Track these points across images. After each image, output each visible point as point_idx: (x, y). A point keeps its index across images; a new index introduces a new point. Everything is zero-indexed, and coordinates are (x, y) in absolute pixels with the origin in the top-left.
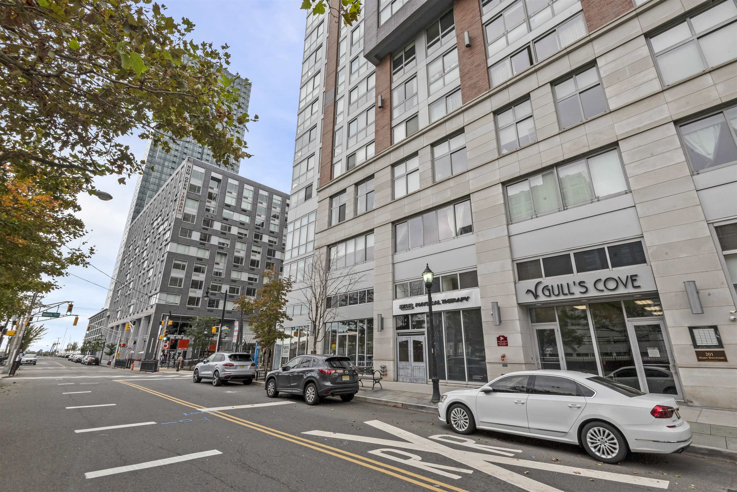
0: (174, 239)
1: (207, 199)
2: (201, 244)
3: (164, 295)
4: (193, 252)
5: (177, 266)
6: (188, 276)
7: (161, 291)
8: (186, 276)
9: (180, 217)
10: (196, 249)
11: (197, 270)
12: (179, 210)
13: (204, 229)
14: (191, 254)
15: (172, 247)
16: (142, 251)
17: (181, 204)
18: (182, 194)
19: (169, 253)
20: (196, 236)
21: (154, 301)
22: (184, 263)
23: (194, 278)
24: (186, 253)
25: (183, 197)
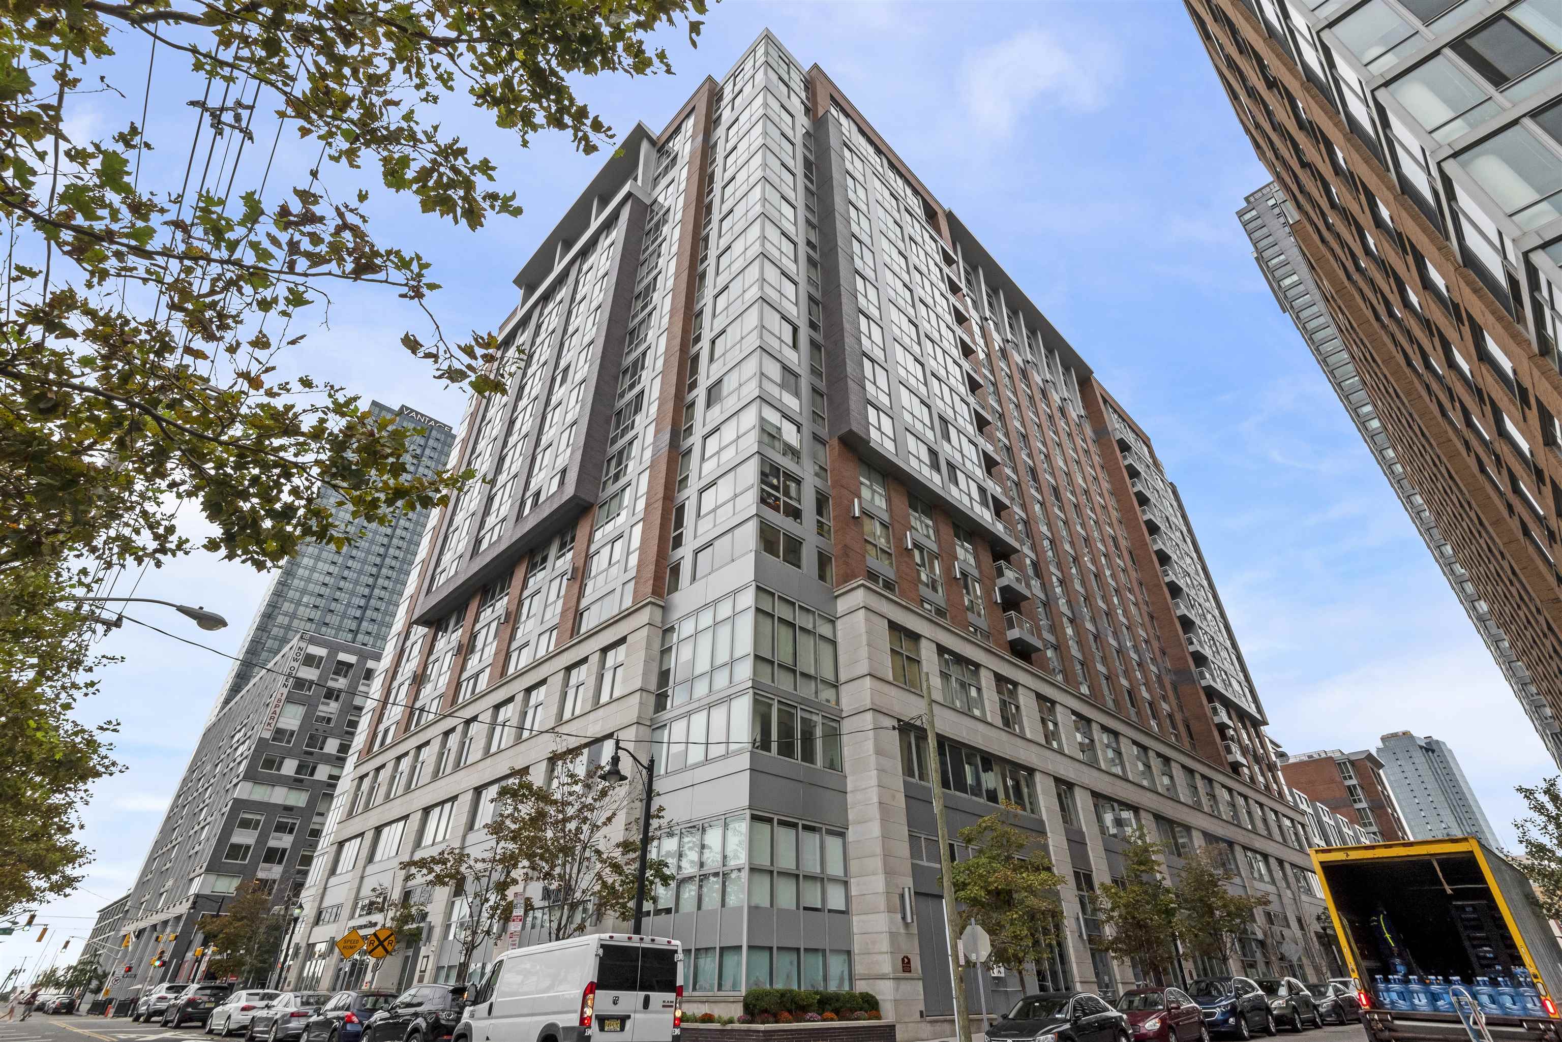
0: (250, 776)
1: (322, 700)
2: (297, 780)
3: (212, 878)
4: (280, 796)
5: (245, 824)
6: (262, 839)
7: (209, 870)
8: (257, 842)
9: (267, 735)
10: (285, 790)
11: (281, 828)
12: (269, 724)
13: (307, 753)
14: (273, 800)
15: (245, 791)
16: (206, 785)
17: (275, 713)
18: (279, 696)
19: (236, 801)
20: (289, 767)
21: (194, 889)
22: (258, 817)
23: (272, 843)
24: (266, 800)
25: (280, 700)
